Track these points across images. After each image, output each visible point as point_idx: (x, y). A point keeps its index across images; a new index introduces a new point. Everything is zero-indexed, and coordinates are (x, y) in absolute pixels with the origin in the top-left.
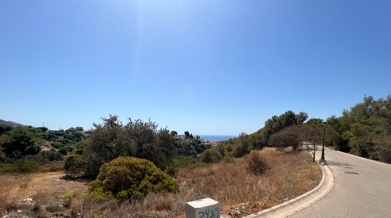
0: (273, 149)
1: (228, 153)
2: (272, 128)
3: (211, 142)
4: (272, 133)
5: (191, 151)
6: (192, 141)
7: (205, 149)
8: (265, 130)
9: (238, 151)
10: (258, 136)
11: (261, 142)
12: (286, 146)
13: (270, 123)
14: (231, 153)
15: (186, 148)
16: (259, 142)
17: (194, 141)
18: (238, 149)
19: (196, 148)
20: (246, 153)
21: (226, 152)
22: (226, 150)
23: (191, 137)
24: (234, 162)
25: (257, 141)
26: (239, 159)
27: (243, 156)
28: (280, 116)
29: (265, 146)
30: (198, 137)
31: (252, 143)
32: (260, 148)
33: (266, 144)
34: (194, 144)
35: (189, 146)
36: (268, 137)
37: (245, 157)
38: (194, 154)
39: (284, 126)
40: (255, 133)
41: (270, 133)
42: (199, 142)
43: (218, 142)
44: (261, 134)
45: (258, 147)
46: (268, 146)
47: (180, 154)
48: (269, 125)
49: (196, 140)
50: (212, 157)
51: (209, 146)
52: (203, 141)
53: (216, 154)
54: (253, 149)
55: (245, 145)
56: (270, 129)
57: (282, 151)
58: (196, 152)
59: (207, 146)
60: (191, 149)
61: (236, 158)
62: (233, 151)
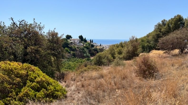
0: (161, 52)
1: (119, 56)
2: (160, 32)
3: (104, 46)
4: (161, 37)
5: (85, 55)
6: (86, 45)
7: (98, 52)
8: (154, 34)
9: (128, 54)
10: (147, 39)
11: (150, 45)
12: (173, 49)
13: (159, 27)
14: (121, 56)
16: (148, 46)
17: (88, 45)
18: (128, 52)
19: (90, 51)
20: (135, 56)
21: (117, 55)
22: (116, 53)
23: (85, 41)
24: (124, 65)
25: (146, 45)
26: (128, 62)
27: (133, 58)
28: (169, 20)
29: (152, 49)
30: (91, 41)
31: (141, 46)
32: (148, 51)
33: (154, 47)
34: (87, 48)
35: (83, 49)
36: (156, 41)
37: (134, 60)
38: (88, 57)
39: (172, 29)
40: (145, 37)
41: (158, 36)
42: (93, 46)
43: (110, 46)
44: (150, 38)
45: (147, 50)
46: (156, 49)
48: (158, 28)
49: (89, 44)
50: (103, 60)
51: (102, 50)
52: (96, 45)
53: (107, 58)
54: (142, 52)
55: (135, 48)
56: (159, 33)
57: (169, 54)
58: (89, 55)
59: (99, 49)
60: (85, 52)
61: (126, 61)
62: (123, 54)
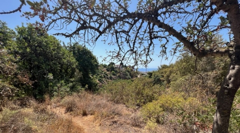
5: (127, 77)
15: (123, 74)
19: (130, 74)
34: (128, 71)
35: (125, 72)
47: (120, 79)
58: (130, 77)
60: (127, 75)
